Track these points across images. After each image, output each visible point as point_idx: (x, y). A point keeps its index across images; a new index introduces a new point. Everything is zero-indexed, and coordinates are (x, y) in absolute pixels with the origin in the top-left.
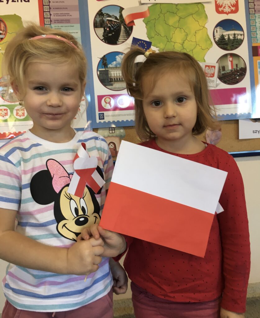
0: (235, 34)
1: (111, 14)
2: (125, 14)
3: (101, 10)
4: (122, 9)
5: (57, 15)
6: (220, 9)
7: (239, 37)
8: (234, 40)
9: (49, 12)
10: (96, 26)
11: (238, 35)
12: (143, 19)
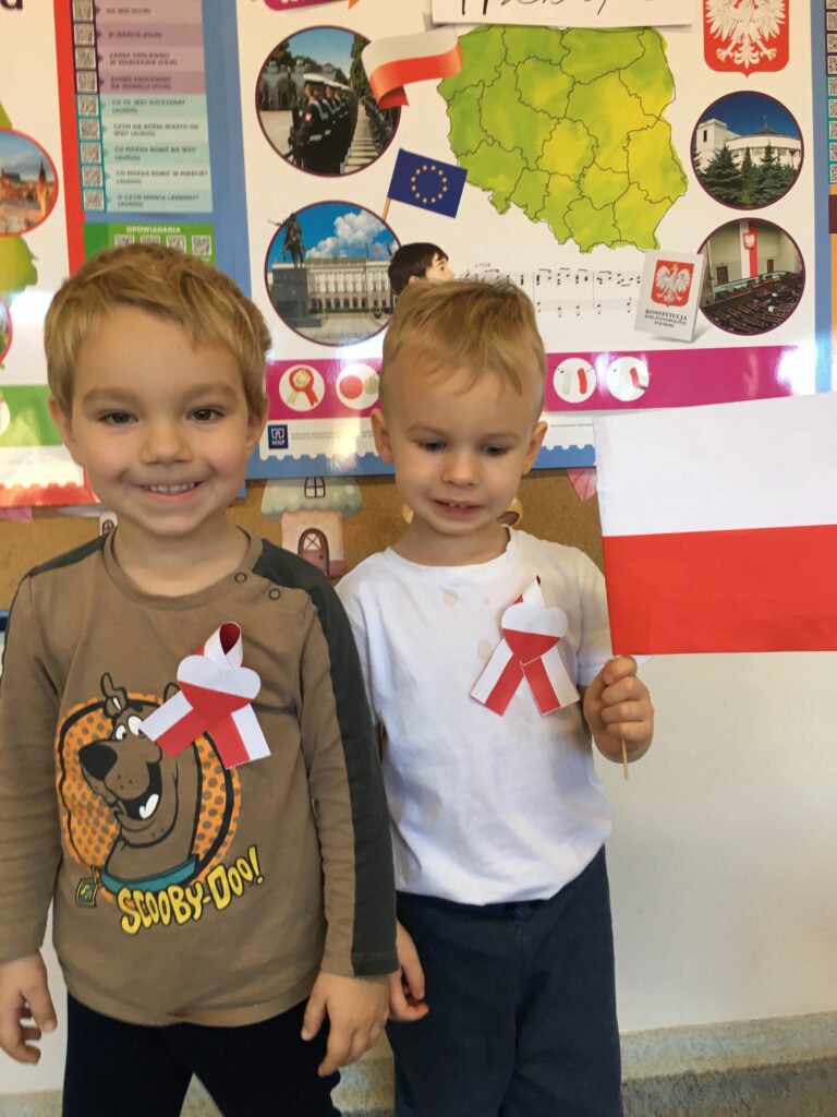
0: (769, 149)
1: (321, 61)
2: (372, 62)
3: (283, 46)
4: (361, 42)
5: (123, 58)
6: (722, 54)
7: (785, 160)
8: (766, 169)
9: (96, 46)
10: (264, 103)
11: (781, 150)
12: (438, 81)
